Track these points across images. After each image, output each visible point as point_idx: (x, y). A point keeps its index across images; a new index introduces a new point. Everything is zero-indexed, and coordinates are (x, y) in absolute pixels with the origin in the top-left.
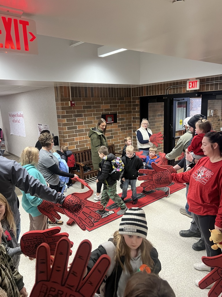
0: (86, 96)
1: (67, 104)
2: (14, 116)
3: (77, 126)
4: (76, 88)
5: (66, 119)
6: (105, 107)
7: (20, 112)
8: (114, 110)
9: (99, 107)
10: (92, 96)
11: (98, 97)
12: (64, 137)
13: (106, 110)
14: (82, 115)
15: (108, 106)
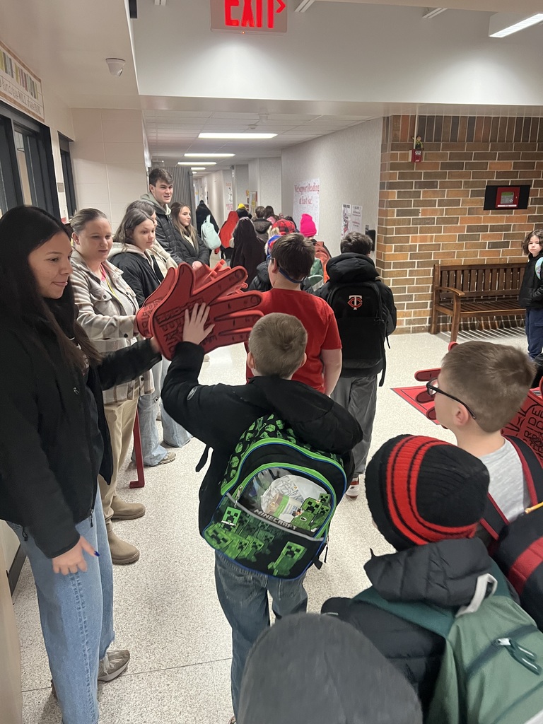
0: (454, 140)
1: (406, 156)
2: (302, 189)
3: (421, 208)
4: (431, 118)
5: (396, 191)
6: (499, 168)
7: (314, 181)
8: (523, 175)
9: (484, 166)
10: (470, 139)
11: (486, 141)
12: (386, 231)
13: (499, 175)
14: (435, 184)
15: (509, 165)
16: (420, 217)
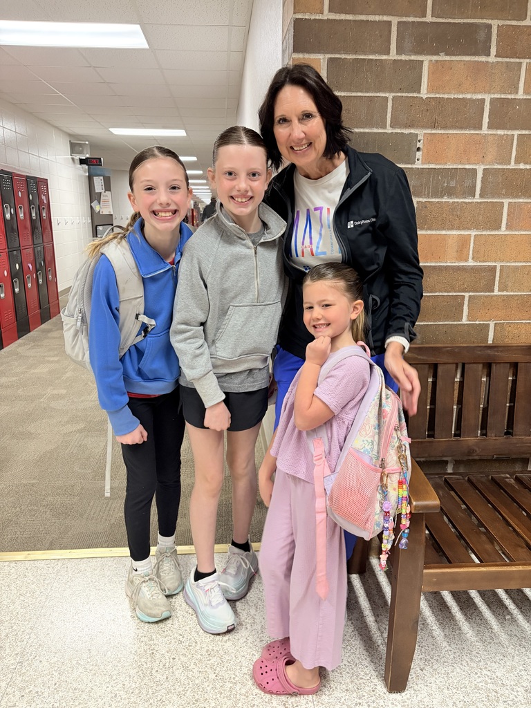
14: (482, 35)
16: (418, 165)
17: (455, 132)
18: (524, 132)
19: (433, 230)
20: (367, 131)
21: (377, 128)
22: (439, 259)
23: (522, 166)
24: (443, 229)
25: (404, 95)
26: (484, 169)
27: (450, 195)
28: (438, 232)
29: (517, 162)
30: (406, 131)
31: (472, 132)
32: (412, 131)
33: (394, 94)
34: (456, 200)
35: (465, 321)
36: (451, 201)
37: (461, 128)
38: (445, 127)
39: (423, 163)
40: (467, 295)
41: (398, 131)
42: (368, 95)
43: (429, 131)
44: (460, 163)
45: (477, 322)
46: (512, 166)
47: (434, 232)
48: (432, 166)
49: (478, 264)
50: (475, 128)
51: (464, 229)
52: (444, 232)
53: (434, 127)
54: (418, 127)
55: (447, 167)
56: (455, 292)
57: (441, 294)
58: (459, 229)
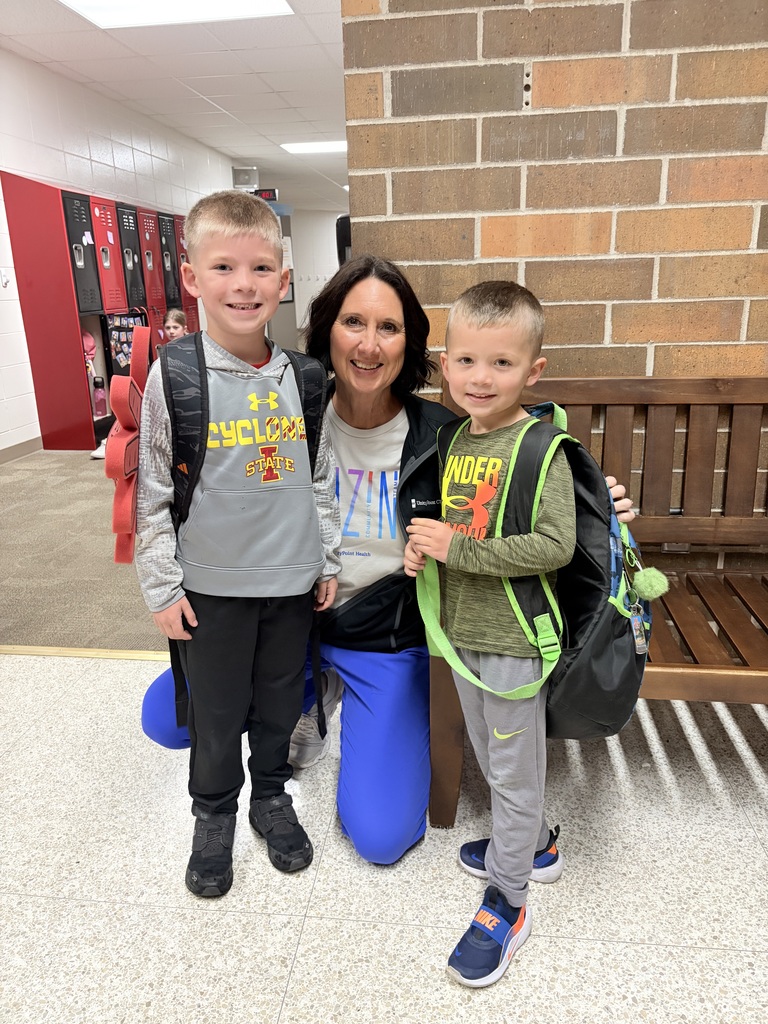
16: (527, 111)
17: (580, 57)
18: (687, 50)
19: (553, 208)
20: (449, 65)
21: (464, 60)
22: (564, 250)
23: (687, 103)
24: (569, 205)
25: (500, 8)
26: (628, 111)
27: (578, 153)
28: (561, 211)
29: (680, 96)
30: (506, 62)
31: (607, 55)
32: (516, 60)
33: (485, 9)
34: (586, 161)
35: (607, 343)
36: (580, 162)
37: (589, 51)
38: (564, 52)
39: (534, 108)
40: (609, 304)
41: (495, 62)
42: (448, 13)
43: (540, 59)
44: (591, 104)
45: (628, 345)
46: (672, 102)
47: (555, 212)
48: (548, 111)
49: (625, 257)
50: (610, 50)
51: (601, 204)
52: (570, 211)
53: (546, 53)
54: (523, 54)
55: (571, 111)
56: (591, 300)
57: (568, 303)
58: (592, 204)
